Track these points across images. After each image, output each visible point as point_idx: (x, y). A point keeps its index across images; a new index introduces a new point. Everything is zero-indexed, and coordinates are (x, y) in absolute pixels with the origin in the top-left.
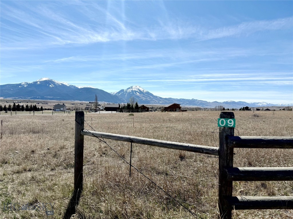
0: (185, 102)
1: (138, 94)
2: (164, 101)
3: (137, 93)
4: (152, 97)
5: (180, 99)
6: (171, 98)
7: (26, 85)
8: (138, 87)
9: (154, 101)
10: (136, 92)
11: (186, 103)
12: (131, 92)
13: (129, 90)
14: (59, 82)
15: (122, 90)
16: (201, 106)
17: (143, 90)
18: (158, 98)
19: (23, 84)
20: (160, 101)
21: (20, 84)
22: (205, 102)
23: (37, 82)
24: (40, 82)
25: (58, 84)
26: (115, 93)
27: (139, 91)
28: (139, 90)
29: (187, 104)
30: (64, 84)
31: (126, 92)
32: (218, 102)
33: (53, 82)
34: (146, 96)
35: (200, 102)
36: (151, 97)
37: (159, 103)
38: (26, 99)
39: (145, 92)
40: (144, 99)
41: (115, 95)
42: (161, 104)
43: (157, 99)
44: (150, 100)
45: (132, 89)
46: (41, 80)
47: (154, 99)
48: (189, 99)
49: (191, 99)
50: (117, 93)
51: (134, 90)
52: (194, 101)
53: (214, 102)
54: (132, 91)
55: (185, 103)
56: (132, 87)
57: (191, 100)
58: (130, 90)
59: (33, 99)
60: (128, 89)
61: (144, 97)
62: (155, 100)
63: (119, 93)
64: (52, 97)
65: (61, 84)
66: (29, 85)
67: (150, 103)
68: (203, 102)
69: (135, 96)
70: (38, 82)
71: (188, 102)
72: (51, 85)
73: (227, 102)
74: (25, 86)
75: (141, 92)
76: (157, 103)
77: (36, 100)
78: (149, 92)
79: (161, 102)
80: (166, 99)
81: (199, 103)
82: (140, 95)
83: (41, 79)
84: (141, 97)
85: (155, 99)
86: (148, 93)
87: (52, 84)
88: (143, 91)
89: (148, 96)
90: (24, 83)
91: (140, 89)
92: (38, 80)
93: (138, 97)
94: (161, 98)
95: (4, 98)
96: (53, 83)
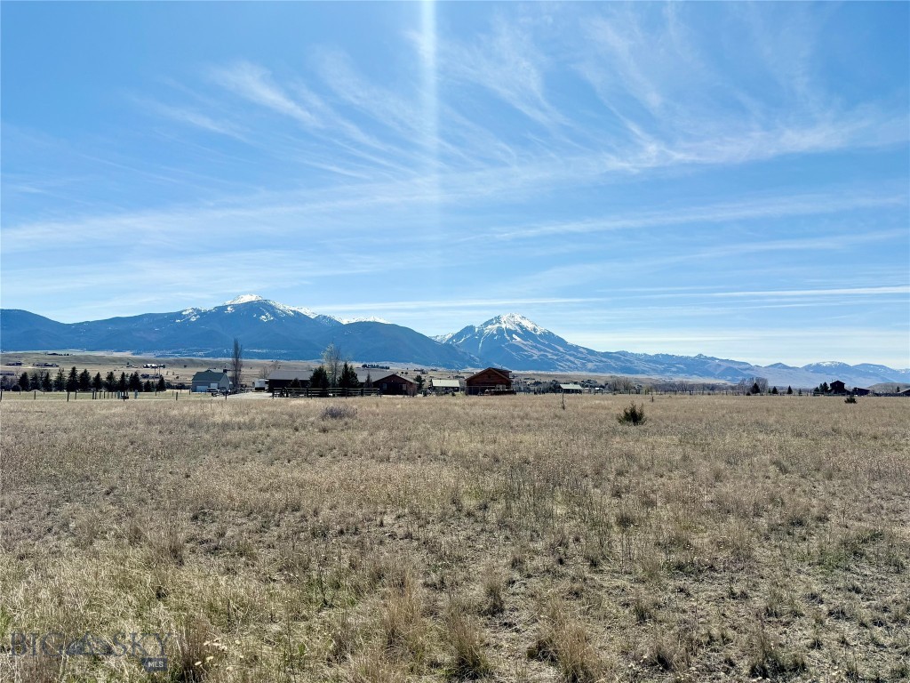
0: (674, 365)
1: (518, 339)
2: (601, 361)
3: (514, 336)
4: (561, 349)
5: (657, 355)
6: (624, 354)
7: (195, 316)
8: (518, 319)
9: (568, 360)
10: (510, 332)
11: (677, 368)
12: (495, 335)
13: (490, 327)
14: (287, 307)
15: (470, 329)
16: (729, 378)
17: (533, 326)
18: (582, 353)
19: (187, 313)
20: (590, 361)
21: (179, 315)
22: (742, 366)
23: (227, 306)
24: (234, 306)
25: (285, 313)
26: (447, 337)
27: (519, 331)
28: (522, 327)
29: (680, 371)
30: (302, 311)
31: (481, 333)
32: (785, 367)
33: (271, 306)
34: (543, 344)
35: (725, 365)
36: (559, 351)
37: (584, 367)
38: (194, 356)
39: (538, 333)
40: (536, 354)
41: (447, 344)
42: (590, 371)
43: (579, 355)
44: (557, 360)
45: (498, 325)
46: (236, 302)
47: (568, 357)
48: (685, 355)
49: (693, 355)
50: (451, 339)
51: (504, 326)
52: (705, 363)
53: (772, 366)
54: (500, 331)
55: (674, 369)
56: (498, 319)
57: (693, 359)
58: (492, 328)
59: (214, 356)
60: (487, 324)
61: (536, 347)
62: (572, 359)
63: (459, 336)
64: (264, 351)
65: (294, 312)
66: (204, 316)
67: (556, 369)
68: (736, 367)
69: (507, 346)
70: (229, 309)
71: (685, 364)
72: (263, 317)
73: (818, 365)
74: (193, 319)
75: (526, 334)
76: (574, 369)
77: (219, 359)
78: (553, 335)
79: (590, 365)
80: (607, 355)
81: (722, 368)
82: (525, 343)
83: (238, 297)
84: (526, 348)
85: (570, 355)
86: (549, 336)
87: (268, 311)
88: (535, 330)
89: (549, 346)
90: (191, 311)
91: (525, 323)
92: (228, 303)
93: (517, 348)
94: (591, 352)
95: (134, 354)
96: (271, 309)
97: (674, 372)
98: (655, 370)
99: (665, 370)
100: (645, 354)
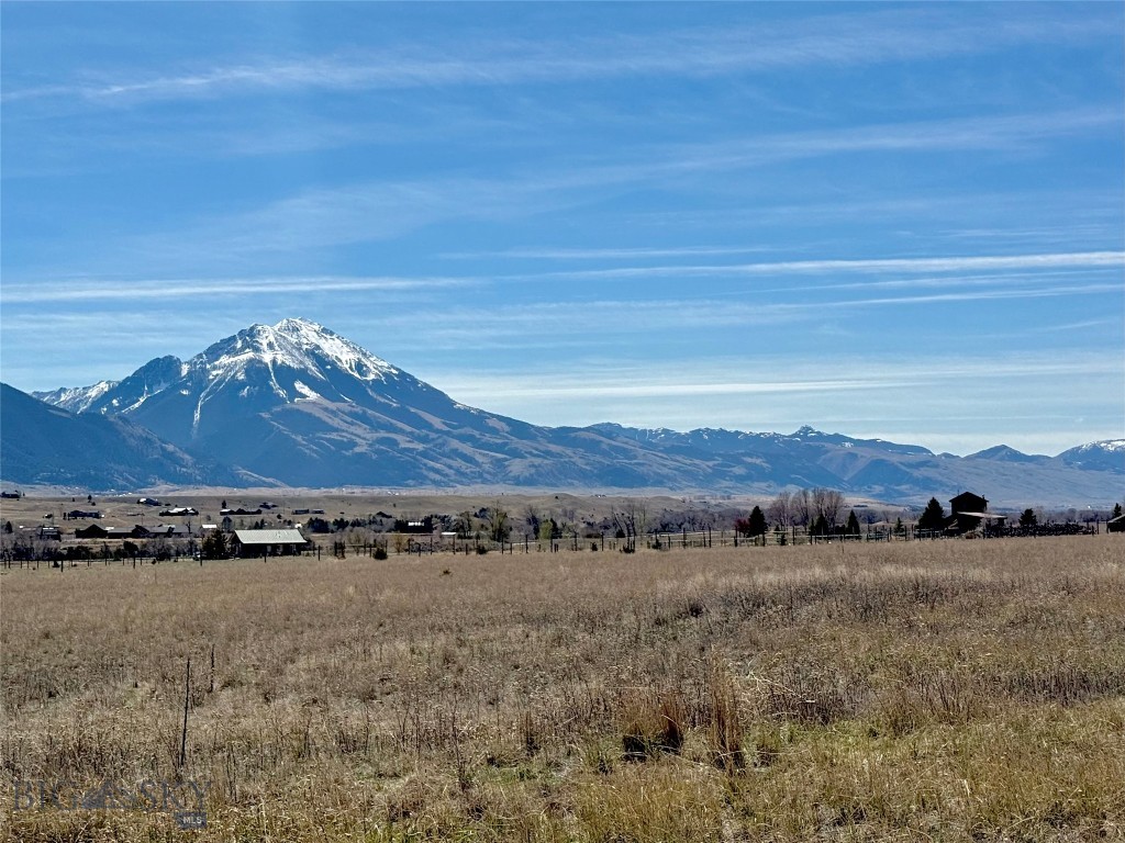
0: (738, 461)
1: (312, 395)
2: (548, 454)
3: (299, 386)
4: (437, 422)
5: (697, 433)
6: (610, 431)
8: (309, 334)
9: (456, 453)
10: (286, 375)
11: (748, 465)
12: (242, 385)
13: (225, 360)
15: (161, 368)
16: (878, 489)
17: (353, 357)
18: (494, 431)
20: (515, 454)
22: (912, 458)
26: (93, 393)
27: (313, 369)
28: (321, 360)
29: (752, 475)
31: (198, 378)
34: (386, 409)
35: (867, 455)
36: (429, 426)
37: (499, 472)
39: (371, 377)
40: (363, 439)
41: (92, 416)
42: (517, 482)
43: (488, 438)
44: (424, 454)
45: (249, 355)
47: (455, 444)
48: (769, 430)
50: (113, 392)
51: (267, 357)
52: (818, 451)
53: (983, 454)
54: (256, 370)
55: (739, 470)
56: (250, 337)
57: (789, 441)
58: (232, 364)
60: (214, 352)
61: (364, 419)
62: (467, 449)
63: (127, 389)
67: (421, 480)
68: (895, 459)
69: (276, 417)
71: (768, 457)
73: (1096, 449)
75: (333, 380)
76: (481, 477)
78: (415, 381)
79: (517, 467)
80: (564, 435)
81: (861, 464)
82: (332, 406)
84: (335, 422)
85: (463, 439)
86: (401, 386)
88: (359, 366)
89: (400, 414)
91: (333, 348)
93: (307, 422)
94: (520, 428)
97: (740, 479)
98: (690, 475)
99: (718, 474)
100: (665, 431)
